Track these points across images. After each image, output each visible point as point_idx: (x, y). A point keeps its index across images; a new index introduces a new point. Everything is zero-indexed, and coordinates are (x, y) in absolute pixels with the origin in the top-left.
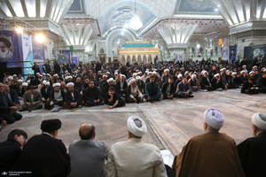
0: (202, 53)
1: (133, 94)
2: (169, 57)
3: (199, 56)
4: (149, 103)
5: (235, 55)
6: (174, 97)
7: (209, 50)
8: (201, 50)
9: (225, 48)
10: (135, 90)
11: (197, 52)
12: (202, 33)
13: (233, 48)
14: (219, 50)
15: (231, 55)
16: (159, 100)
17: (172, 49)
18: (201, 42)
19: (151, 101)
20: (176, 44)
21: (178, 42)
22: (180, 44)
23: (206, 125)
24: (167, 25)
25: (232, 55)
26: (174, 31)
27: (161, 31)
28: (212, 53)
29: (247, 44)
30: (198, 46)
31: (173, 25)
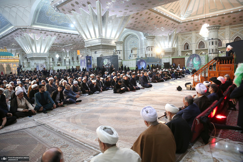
0: (61, 63)
1: (22, 107)
2: (29, 66)
3: (59, 65)
4: (43, 114)
5: (90, 64)
6: (64, 104)
7: (67, 60)
8: (60, 59)
9: (83, 58)
10: (22, 103)
11: (56, 61)
12: (60, 45)
13: (89, 58)
14: (75, 60)
15: (87, 64)
16: (51, 110)
17: (32, 59)
18: (60, 52)
19: (45, 112)
20: (36, 54)
21: (38, 51)
22: (40, 54)
23: (147, 123)
24: (25, 34)
25: (89, 64)
26: (33, 41)
27: (19, 40)
28: (70, 62)
29: (98, 55)
30: (57, 56)
31: (31, 35)
